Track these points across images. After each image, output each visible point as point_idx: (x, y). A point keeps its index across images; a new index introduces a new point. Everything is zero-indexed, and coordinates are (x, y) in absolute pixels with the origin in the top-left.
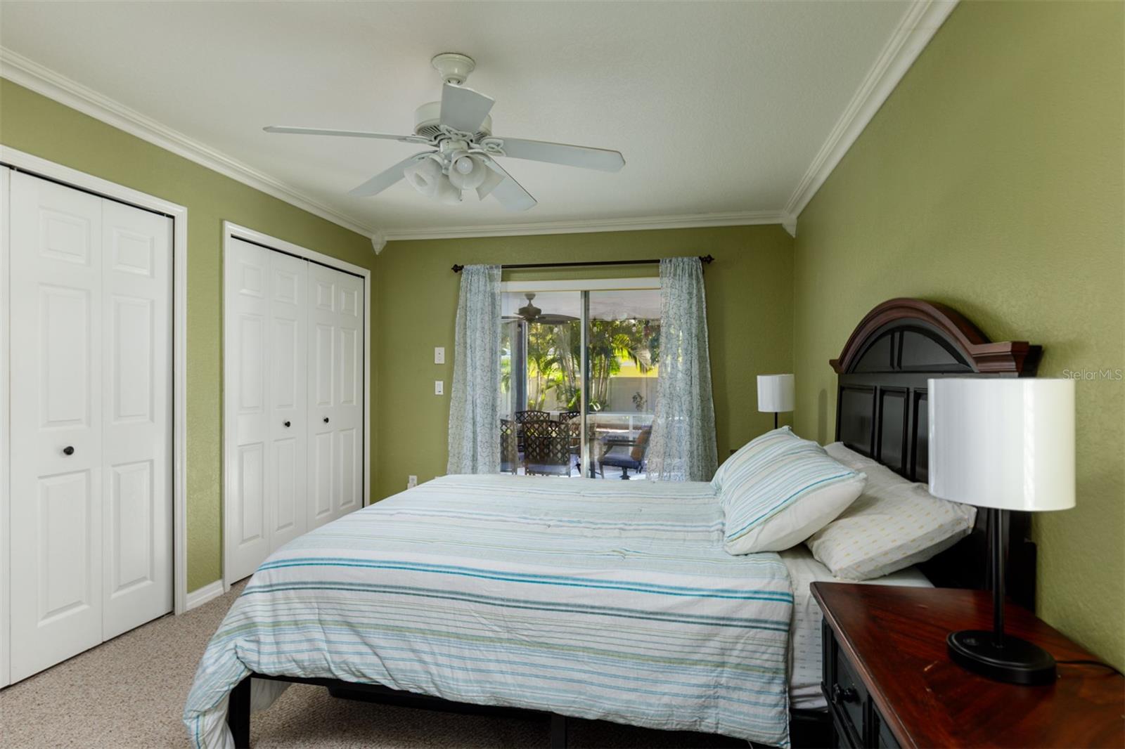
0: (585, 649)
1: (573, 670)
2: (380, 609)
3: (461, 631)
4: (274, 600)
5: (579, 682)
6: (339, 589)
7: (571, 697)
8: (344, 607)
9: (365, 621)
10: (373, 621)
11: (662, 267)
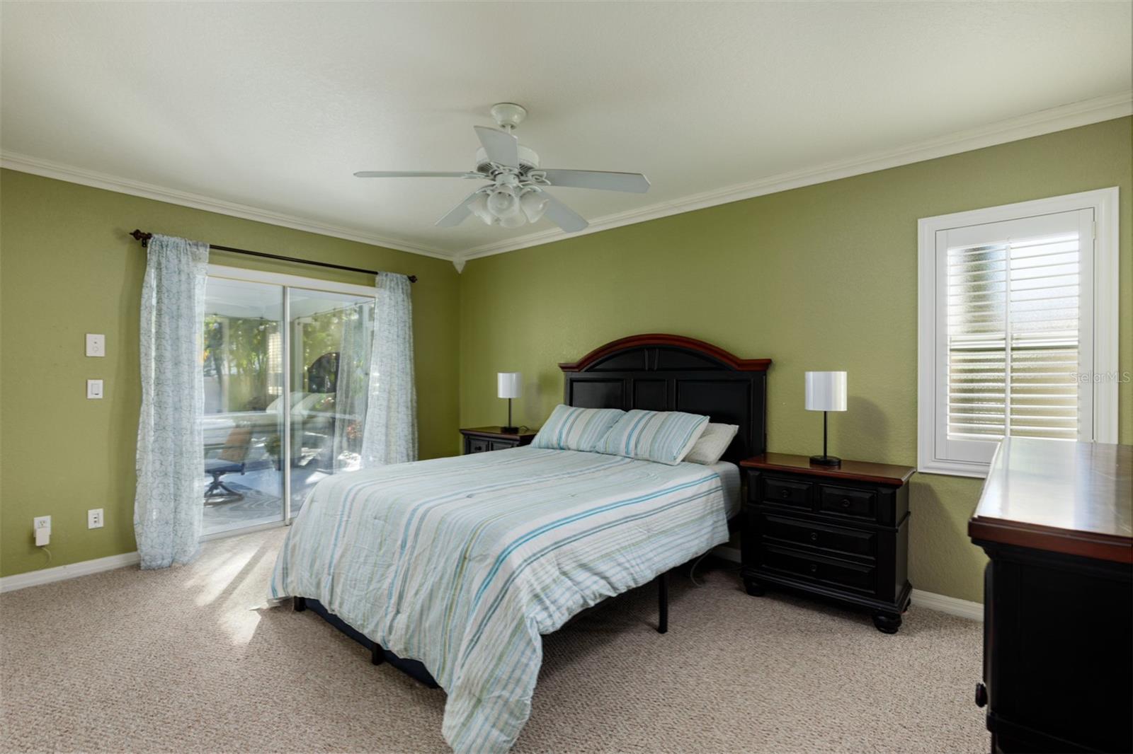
0: (677, 526)
1: (675, 540)
2: (596, 546)
3: (633, 541)
4: (534, 570)
5: (681, 544)
6: (568, 543)
7: (680, 554)
8: (577, 554)
9: (591, 558)
10: (596, 556)
11: (378, 278)
